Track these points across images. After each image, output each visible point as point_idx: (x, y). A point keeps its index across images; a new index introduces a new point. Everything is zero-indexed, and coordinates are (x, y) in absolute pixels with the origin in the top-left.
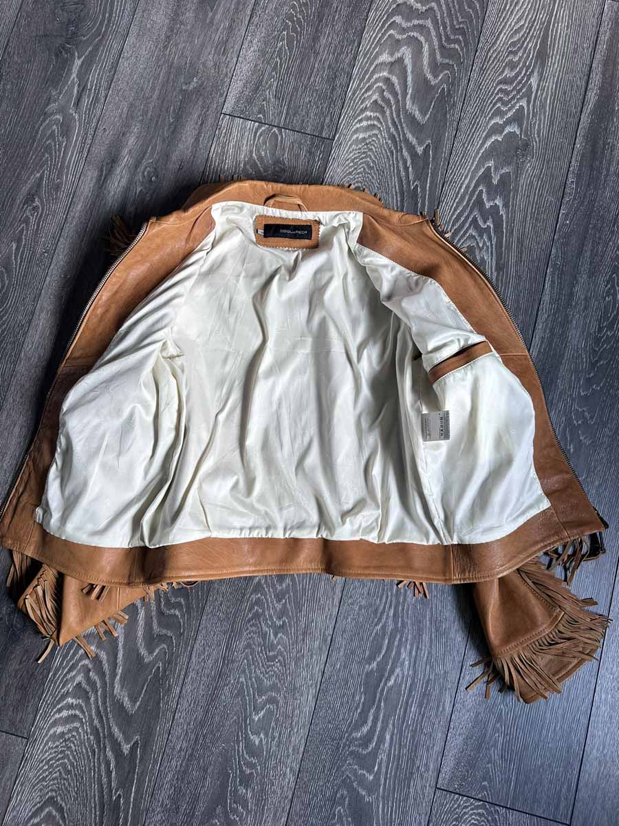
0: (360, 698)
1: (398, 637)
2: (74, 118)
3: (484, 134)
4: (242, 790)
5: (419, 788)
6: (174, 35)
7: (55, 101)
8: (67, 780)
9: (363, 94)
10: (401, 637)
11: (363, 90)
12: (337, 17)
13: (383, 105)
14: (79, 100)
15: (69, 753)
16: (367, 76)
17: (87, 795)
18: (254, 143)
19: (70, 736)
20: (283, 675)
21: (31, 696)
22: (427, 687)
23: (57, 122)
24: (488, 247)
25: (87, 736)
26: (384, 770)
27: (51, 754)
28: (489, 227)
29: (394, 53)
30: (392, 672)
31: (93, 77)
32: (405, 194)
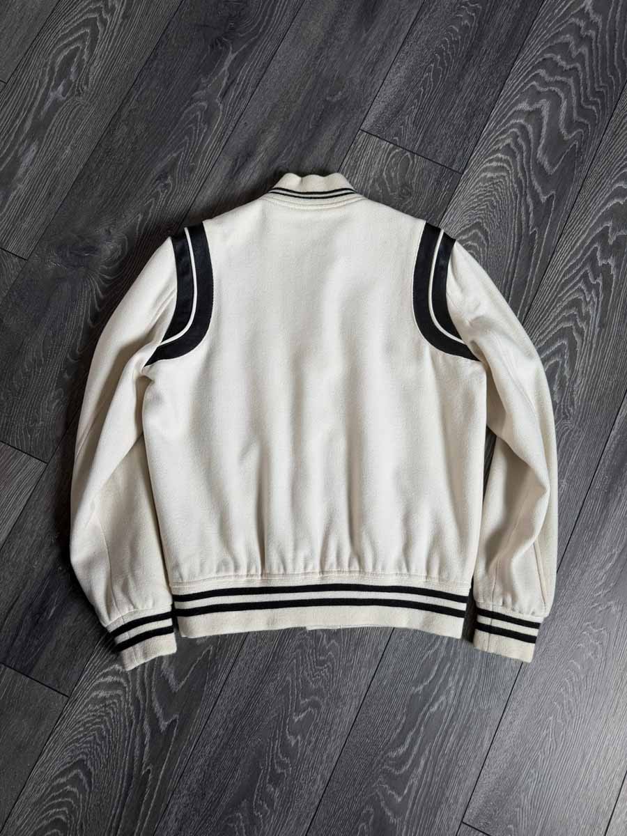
0: (402, 719)
1: (448, 665)
2: (218, 108)
3: (607, 195)
4: (270, 788)
5: (445, 819)
6: (327, 49)
7: (204, 88)
8: (100, 746)
9: (497, 136)
10: (451, 666)
11: (498, 133)
12: (485, 59)
13: (515, 150)
14: (226, 92)
15: (106, 718)
16: (504, 121)
17: (117, 764)
18: (386, 162)
19: (111, 702)
20: (329, 681)
21: (79, 655)
22: (468, 720)
23: (201, 109)
24: (594, 303)
25: (128, 704)
26: (413, 794)
27: (89, 716)
28: (598, 284)
29: (534, 103)
30: (436, 698)
31: (242, 74)
32: (523, 238)
